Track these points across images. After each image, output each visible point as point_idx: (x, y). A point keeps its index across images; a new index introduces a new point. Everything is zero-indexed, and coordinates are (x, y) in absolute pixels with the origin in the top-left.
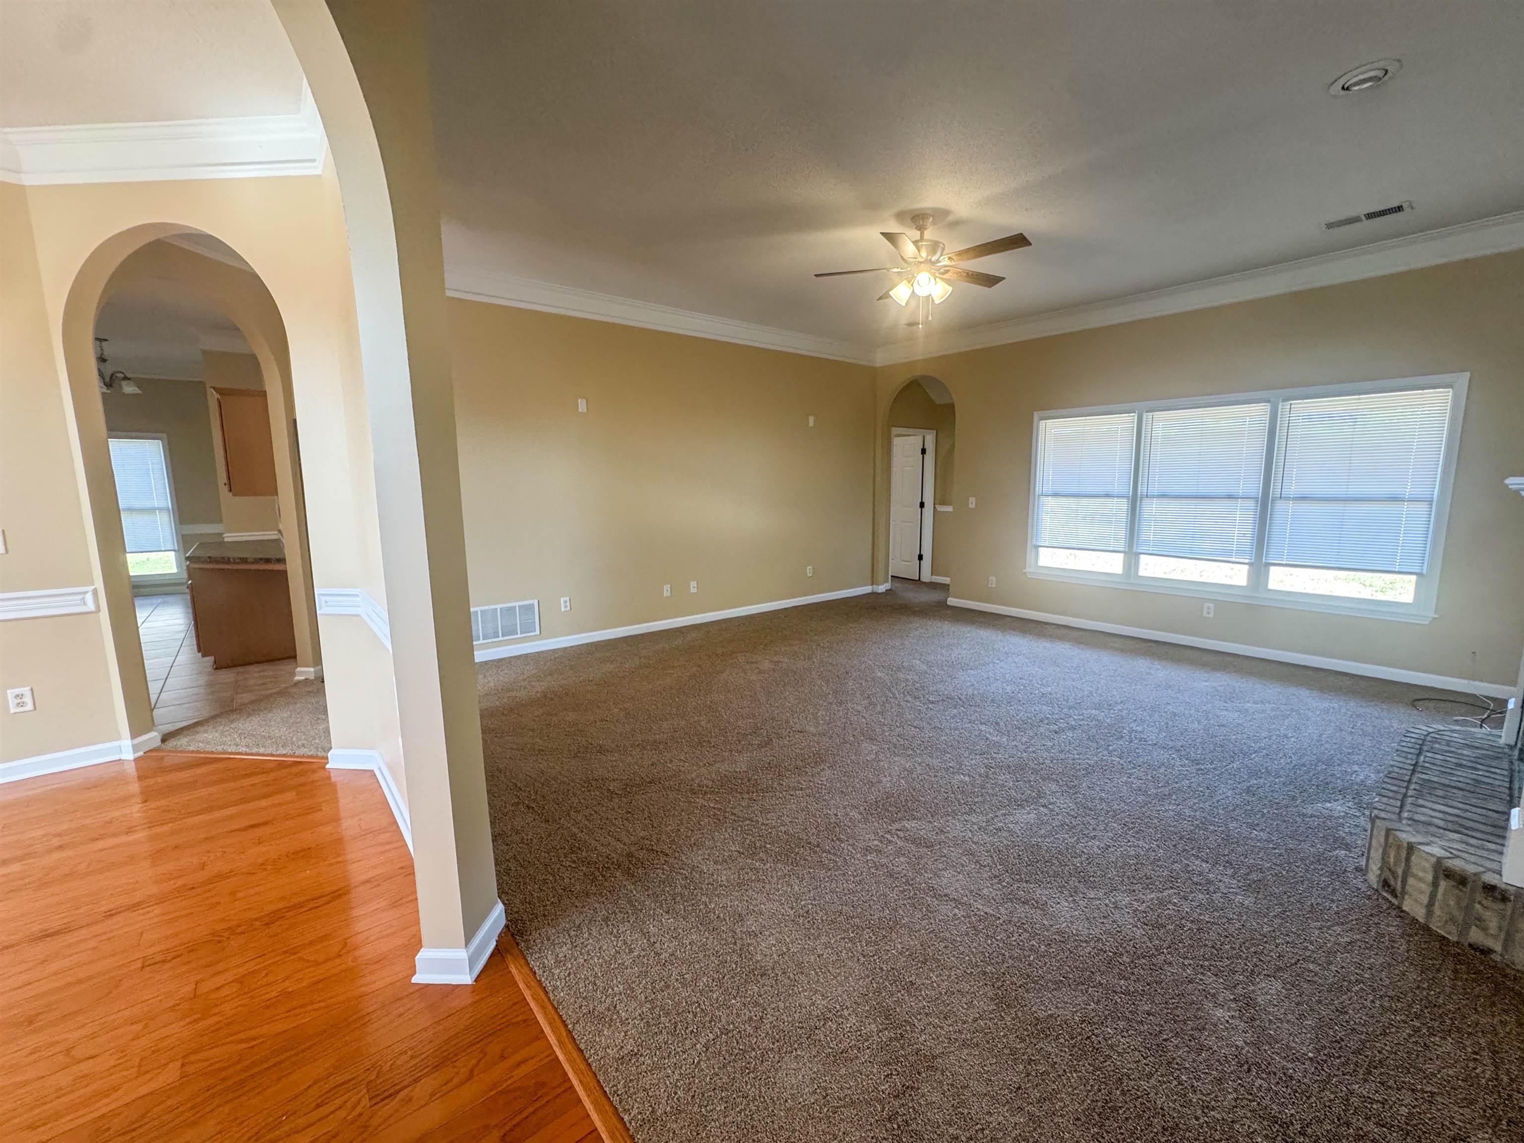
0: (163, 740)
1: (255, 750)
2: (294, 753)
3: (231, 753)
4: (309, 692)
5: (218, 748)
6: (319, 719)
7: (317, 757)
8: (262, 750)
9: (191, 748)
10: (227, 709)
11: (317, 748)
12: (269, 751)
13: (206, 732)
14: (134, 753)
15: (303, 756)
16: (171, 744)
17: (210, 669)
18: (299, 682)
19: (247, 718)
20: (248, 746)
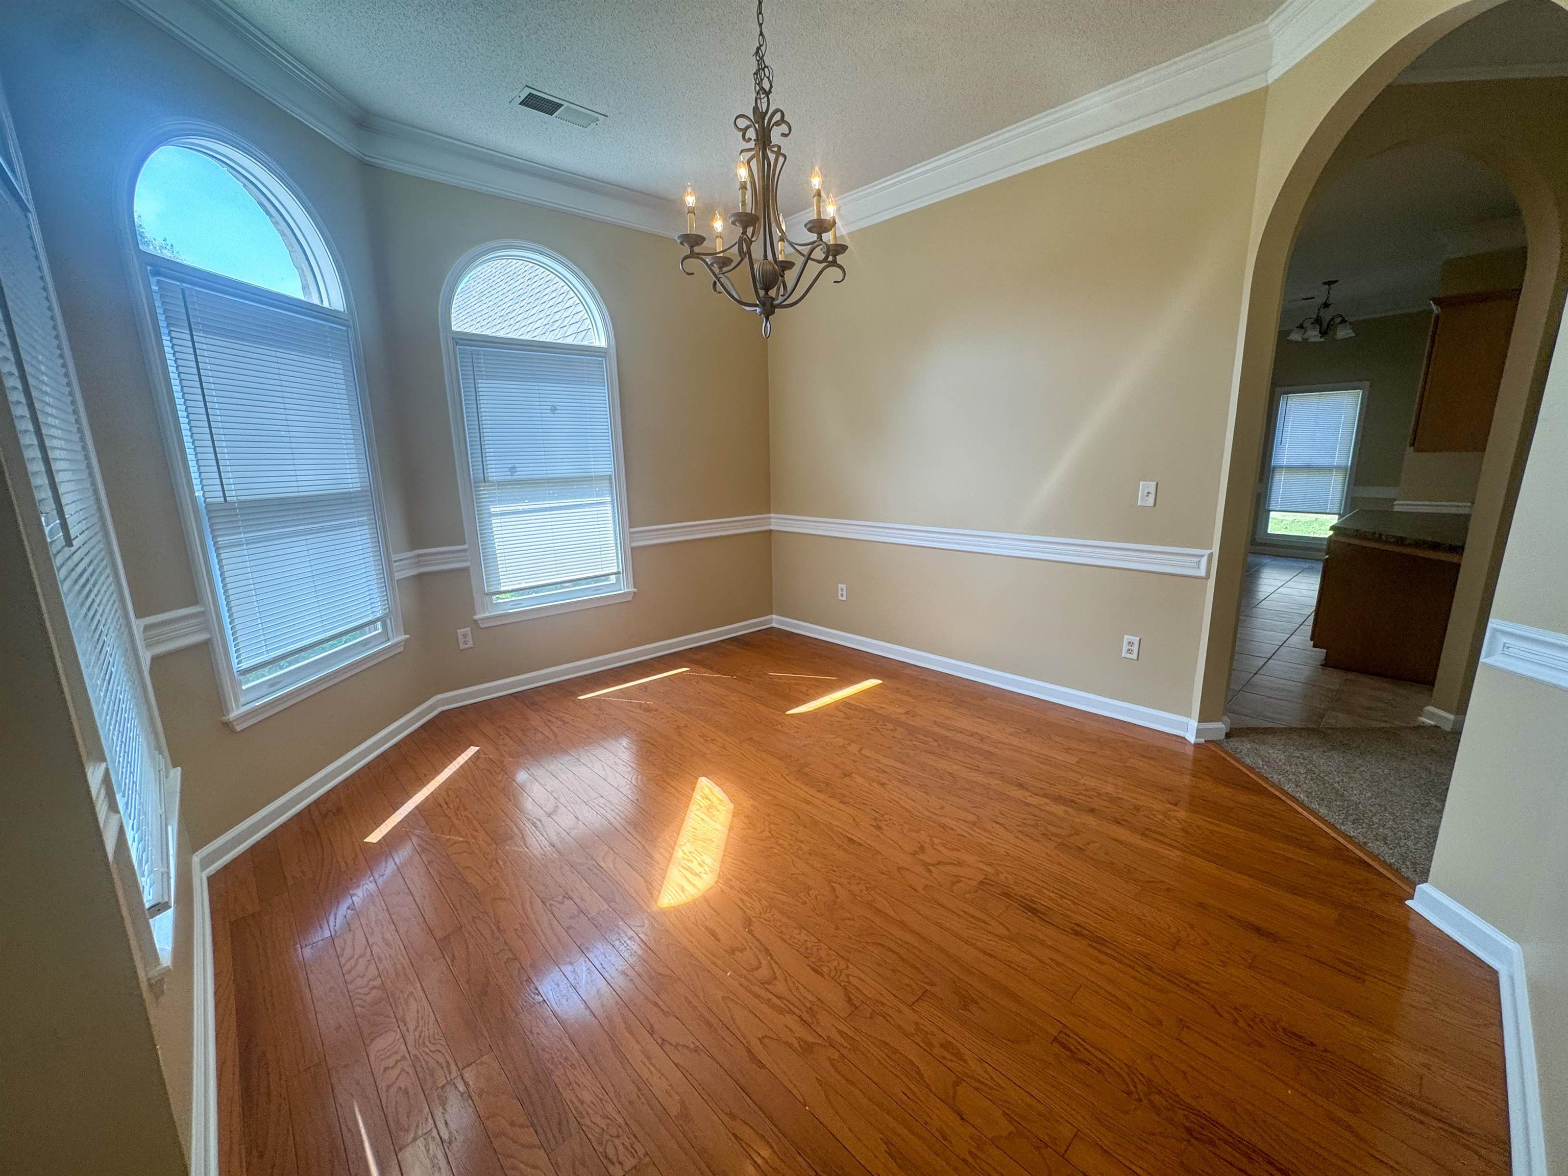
0: (1228, 735)
1: (1315, 806)
2: (1365, 843)
3: (1286, 793)
4: (1432, 750)
5: (1275, 777)
6: (1429, 804)
7: (1397, 872)
8: (1323, 811)
9: (1248, 761)
10: (1311, 726)
11: (1404, 858)
12: (1333, 818)
13: (1273, 746)
14: (1196, 738)
15: (1376, 857)
16: (1234, 744)
17: (1319, 663)
18: (1423, 727)
19: (1329, 750)
20: (1308, 794)
